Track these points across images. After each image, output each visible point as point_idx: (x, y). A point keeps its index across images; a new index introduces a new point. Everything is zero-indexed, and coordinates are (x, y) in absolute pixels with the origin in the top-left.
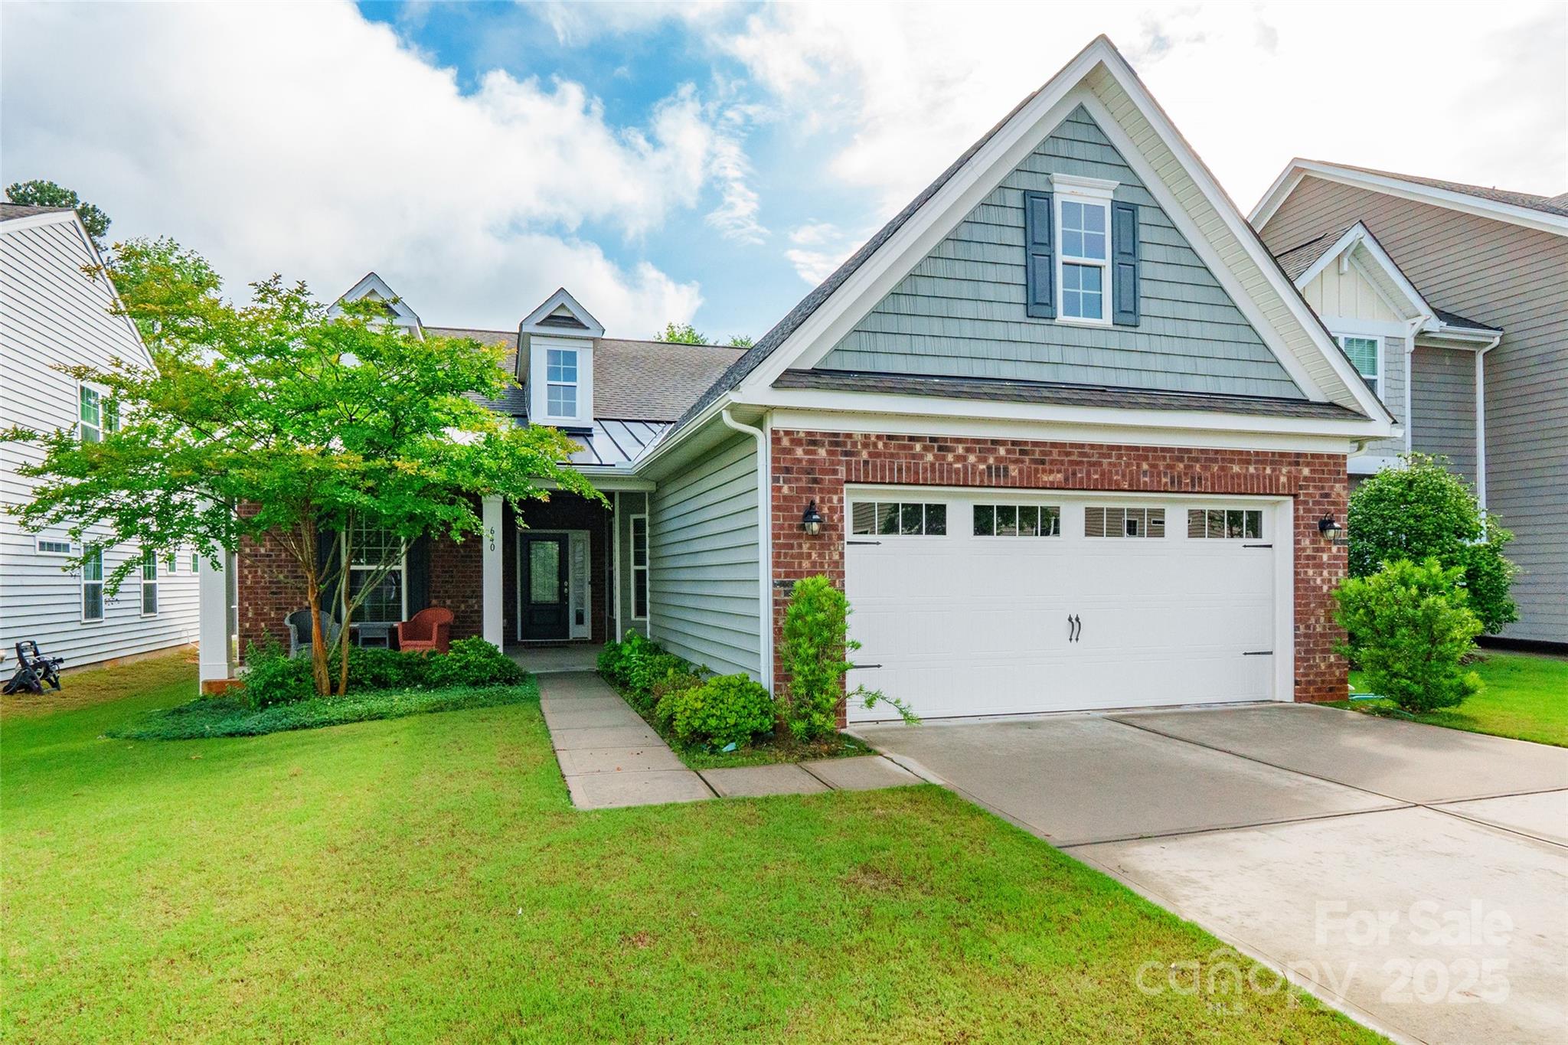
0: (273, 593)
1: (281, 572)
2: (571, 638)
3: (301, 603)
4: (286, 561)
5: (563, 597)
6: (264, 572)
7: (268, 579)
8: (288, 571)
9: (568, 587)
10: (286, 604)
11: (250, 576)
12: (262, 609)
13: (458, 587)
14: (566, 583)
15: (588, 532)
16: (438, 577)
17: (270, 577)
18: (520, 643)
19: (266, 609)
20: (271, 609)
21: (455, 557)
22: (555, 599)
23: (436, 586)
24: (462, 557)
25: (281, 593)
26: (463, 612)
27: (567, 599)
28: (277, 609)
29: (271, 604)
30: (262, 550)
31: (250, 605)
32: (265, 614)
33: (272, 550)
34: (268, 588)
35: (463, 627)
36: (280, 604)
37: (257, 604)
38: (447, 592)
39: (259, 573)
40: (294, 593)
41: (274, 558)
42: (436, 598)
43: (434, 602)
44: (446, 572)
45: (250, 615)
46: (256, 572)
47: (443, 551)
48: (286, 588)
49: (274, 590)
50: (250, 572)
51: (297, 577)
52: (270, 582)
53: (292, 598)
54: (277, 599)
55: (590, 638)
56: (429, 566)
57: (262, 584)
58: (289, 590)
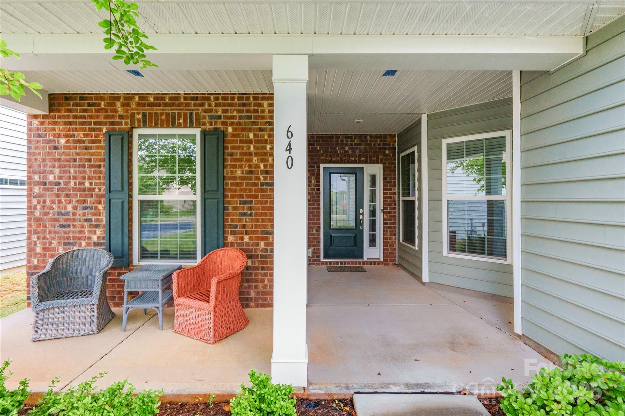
0: (62, 226)
1: (70, 202)
2: (365, 259)
3: (90, 238)
4: (74, 190)
5: (359, 223)
6: (53, 202)
7: (56, 210)
8: (77, 201)
9: (363, 214)
10: (74, 238)
11: (38, 207)
12: (50, 244)
13: (258, 221)
14: (361, 211)
15: (381, 165)
16: (235, 208)
17: (59, 207)
18: (322, 263)
19: (55, 243)
20: (59, 243)
21: (256, 184)
22: (353, 224)
23: (232, 220)
24: (262, 184)
25: (69, 226)
26: (262, 250)
27: (362, 224)
28: (66, 244)
29: (60, 238)
30: (51, 178)
31: (38, 238)
32: (53, 249)
33: (60, 178)
34: (56, 220)
35: (263, 269)
36: (68, 238)
37: (44, 238)
38: (244, 226)
39: (48, 203)
40: (82, 226)
41: (62, 186)
42: (233, 233)
43: (230, 238)
44: (245, 203)
45: (38, 250)
46: (45, 202)
47: (241, 178)
48: (74, 220)
49: (63, 223)
50: (39, 202)
51: (86, 208)
52: (59, 214)
53: (81, 232)
54: (65, 233)
55: (382, 260)
56: (225, 196)
57: (51, 216)
58: (77, 223)
